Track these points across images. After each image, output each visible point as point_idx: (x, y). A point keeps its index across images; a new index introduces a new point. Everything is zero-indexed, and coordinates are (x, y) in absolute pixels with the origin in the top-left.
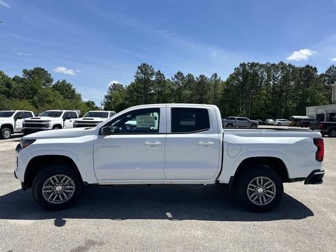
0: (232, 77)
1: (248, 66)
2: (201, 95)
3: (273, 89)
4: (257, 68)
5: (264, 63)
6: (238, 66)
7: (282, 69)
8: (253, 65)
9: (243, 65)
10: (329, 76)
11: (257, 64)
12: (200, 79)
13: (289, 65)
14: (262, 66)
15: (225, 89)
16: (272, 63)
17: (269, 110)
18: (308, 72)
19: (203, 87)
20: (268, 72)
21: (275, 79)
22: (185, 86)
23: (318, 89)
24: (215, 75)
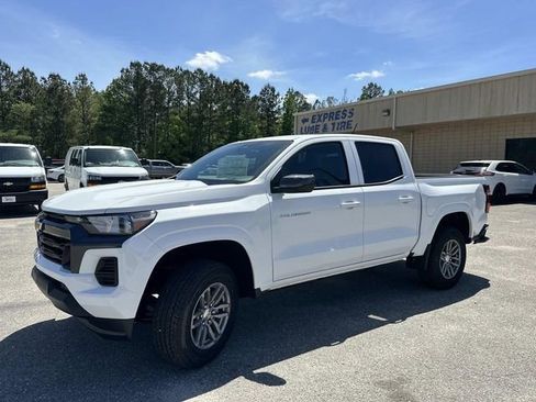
0: (117, 86)
1: (146, 68)
2: (56, 114)
3: (189, 113)
4: (161, 73)
5: (173, 67)
6: (128, 66)
7: (200, 80)
8: (154, 68)
9: (135, 65)
10: (264, 101)
11: (161, 68)
12: (50, 82)
13: (211, 75)
14: (169, 72)
15: (104, 106)
16: (184, 69)
17: (185, 149)
18: (237, 90)
19: (61, 98)
20: (179, 83)
21: (190, 96)
22: (18, 93)
23: (252, 119)
24: (83, 78)
